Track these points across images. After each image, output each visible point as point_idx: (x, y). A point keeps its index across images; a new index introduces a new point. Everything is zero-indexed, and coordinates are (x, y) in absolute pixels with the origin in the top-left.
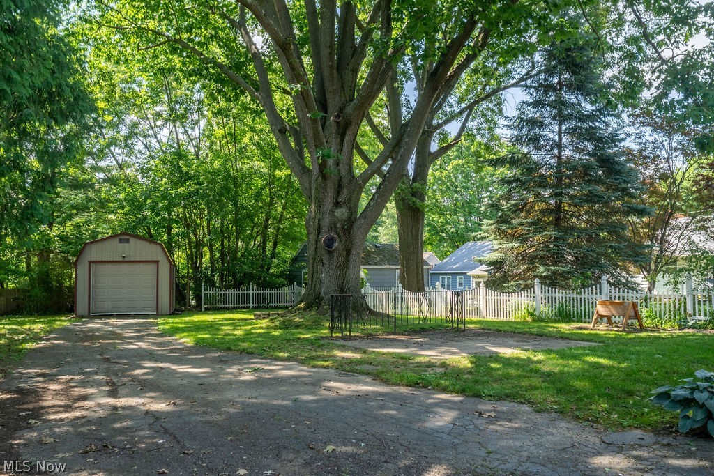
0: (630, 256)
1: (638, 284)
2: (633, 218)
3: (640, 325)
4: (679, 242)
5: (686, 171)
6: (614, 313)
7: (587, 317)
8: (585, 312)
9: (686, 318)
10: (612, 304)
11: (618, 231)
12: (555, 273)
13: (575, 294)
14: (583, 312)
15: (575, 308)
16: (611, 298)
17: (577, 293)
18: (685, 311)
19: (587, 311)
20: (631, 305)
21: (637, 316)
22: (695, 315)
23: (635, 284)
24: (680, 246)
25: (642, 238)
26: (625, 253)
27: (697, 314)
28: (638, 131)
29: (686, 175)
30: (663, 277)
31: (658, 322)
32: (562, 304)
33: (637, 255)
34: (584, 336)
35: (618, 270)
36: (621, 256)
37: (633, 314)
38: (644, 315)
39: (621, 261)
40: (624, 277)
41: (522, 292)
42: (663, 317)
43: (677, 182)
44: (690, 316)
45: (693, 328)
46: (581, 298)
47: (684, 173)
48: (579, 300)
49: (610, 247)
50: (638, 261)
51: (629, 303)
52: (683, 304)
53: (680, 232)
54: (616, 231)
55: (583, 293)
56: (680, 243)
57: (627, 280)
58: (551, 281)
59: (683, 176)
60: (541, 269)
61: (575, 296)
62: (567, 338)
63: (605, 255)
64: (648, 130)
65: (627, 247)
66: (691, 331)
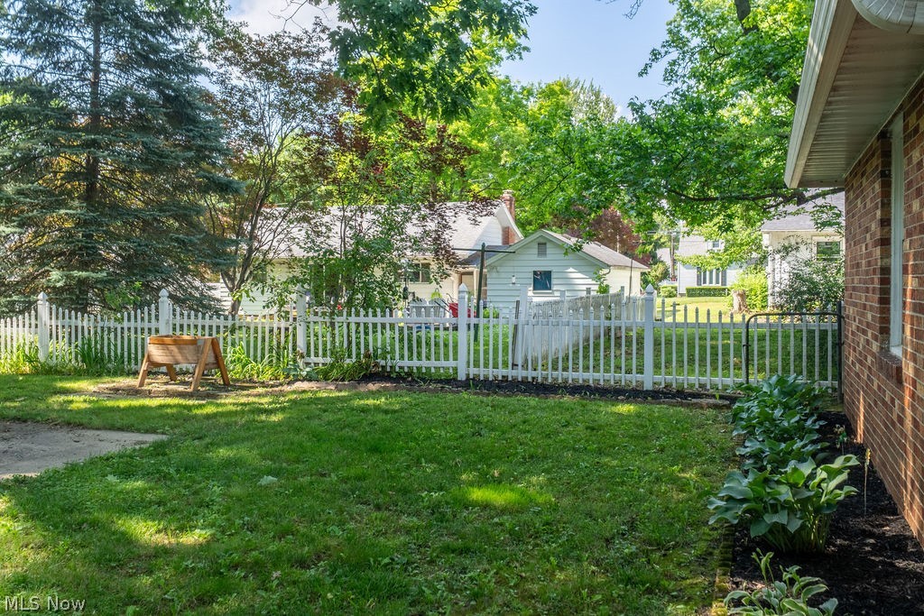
0: (208, 256)
1: (219, 300)
2: (213, 199)
3: (222, 376)
4: (274, 238)
5: (286, 136)
6: (179, 358)
7: (133, 362)
8: (129, 354)
9: (295, 361)
10: (178, 342)
11: (190, 216)
12: (82, 282)
13: (112, 321)
14: (126, 354)
15: (112, 347)
16: (174, 329)
17: (116, 320)
18: (294, 349)
19: (133, 351)
20: (209, 343)
21: (218, 362)
22: (309, 355)
23: (214, 299)
24: (275, 244)
25: (224, 229)
26: (200, 251)
27: (312, 353)
28: (222, 71)
29: (286, 142)
30: (263, 292)
31: (252, 369)
32: (89, 340)
33: (217, 255)
34: (117, 416)
35: (189, 278)
36: (194, 255)
37: (211, 359)
38: (229, 357)
39: (193, 263)
40: (197, 289)
41: (20, 317)
42: (259, 359)
43: (274, 151)
44: (302, 357)
45: (310, 380)
46: (122, 328)
47: (283, 140)
48: (119, 330)
49: (177, 240)
50: (219, 264)
51: (205, 341)
52: (291, 338)
53: (276, 223)
54: (186, 215)
55: (126, 318)
56: (276, 240)
57: (202, 294)
58: (73, 298)
59: (282, 144)
60: (55, 275)
61: (112, 324)
62: (81, 426)
63: (168, 253)
64: (235, 71)
65: (203, 241)
66: (305, 385)
